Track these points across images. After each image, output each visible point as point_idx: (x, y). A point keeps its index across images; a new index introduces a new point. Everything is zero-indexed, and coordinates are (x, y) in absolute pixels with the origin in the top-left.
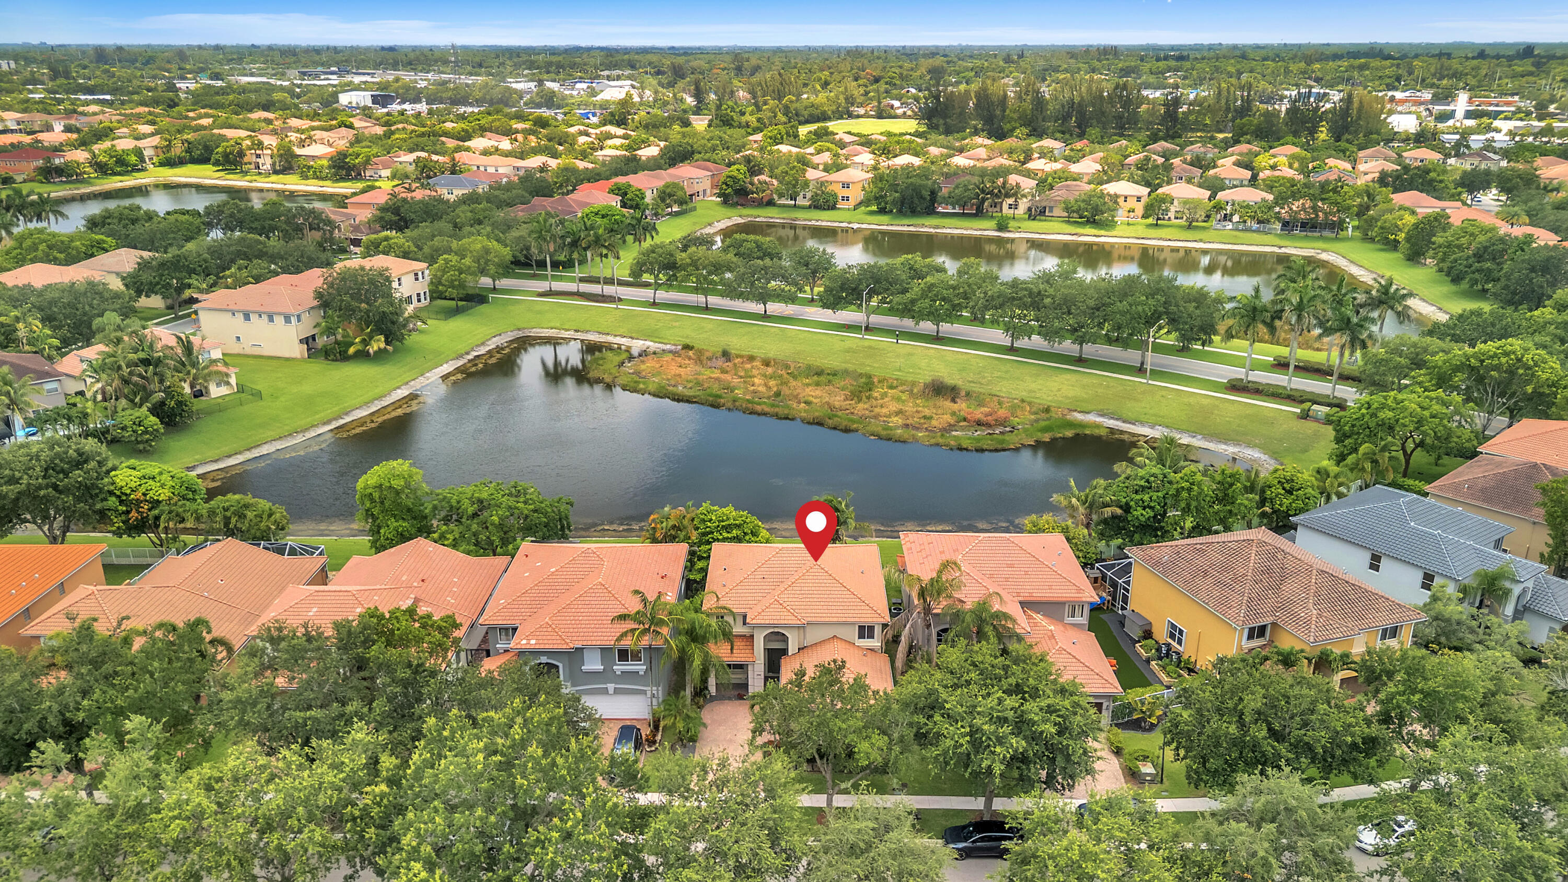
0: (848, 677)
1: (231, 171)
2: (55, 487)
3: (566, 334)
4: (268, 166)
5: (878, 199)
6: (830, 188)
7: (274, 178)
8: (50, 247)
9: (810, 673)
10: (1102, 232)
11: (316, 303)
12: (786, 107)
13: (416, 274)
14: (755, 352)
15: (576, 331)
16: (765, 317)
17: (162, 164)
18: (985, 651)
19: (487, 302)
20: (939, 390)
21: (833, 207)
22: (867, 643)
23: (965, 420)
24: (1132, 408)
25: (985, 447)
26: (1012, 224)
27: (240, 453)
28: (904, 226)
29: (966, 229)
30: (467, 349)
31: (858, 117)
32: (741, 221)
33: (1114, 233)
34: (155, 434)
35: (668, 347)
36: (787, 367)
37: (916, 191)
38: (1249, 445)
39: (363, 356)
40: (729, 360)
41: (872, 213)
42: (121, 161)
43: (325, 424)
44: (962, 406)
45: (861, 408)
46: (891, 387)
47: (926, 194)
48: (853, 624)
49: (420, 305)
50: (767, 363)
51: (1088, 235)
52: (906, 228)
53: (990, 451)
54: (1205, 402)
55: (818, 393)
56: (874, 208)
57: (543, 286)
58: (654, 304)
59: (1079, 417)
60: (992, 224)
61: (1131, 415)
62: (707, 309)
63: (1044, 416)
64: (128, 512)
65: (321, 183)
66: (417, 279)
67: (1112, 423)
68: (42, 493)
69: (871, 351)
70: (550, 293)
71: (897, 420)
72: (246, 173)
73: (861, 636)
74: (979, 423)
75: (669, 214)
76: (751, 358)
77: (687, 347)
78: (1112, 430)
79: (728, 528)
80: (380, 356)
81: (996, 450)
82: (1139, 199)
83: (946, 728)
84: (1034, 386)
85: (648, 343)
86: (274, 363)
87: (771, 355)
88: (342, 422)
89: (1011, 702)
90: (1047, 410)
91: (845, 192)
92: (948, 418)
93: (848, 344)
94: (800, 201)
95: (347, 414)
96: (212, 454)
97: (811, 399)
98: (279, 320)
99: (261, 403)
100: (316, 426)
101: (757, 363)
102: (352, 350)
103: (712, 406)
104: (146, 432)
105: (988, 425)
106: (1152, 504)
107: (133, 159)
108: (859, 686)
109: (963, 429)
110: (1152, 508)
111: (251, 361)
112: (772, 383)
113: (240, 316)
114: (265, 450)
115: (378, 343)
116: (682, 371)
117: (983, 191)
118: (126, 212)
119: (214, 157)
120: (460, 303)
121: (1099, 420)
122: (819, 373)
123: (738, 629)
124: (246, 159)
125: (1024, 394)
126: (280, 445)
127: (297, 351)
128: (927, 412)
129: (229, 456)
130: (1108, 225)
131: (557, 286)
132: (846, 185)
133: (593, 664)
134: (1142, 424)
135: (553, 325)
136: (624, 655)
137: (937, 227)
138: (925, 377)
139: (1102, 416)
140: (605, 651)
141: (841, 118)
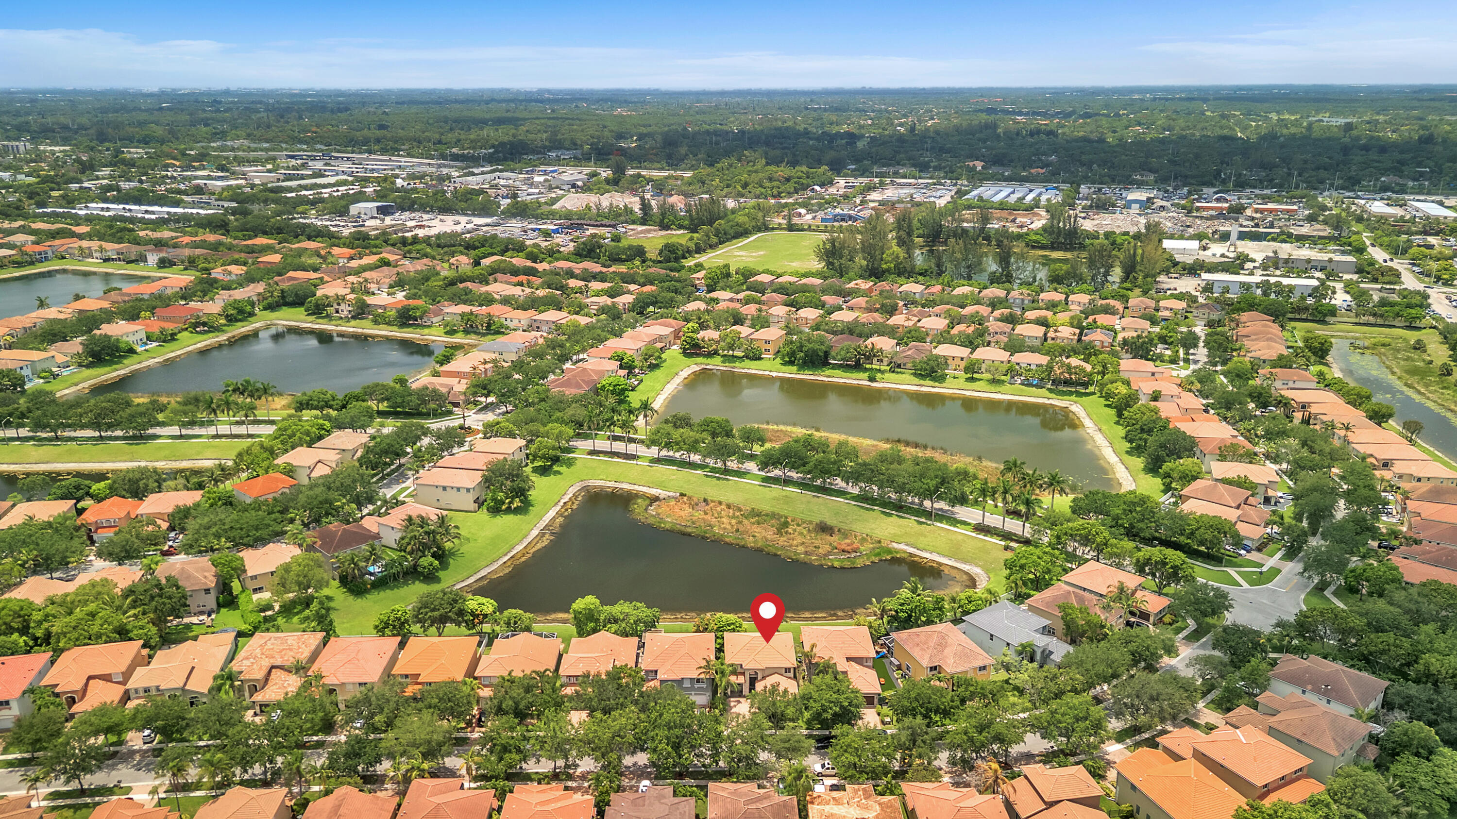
0: (781, 689)
1: (319, 316)
3: (610, 484)
4: (346, 312)
5: (790, 355)
6: (757, 343)
7: (353, 323)
9: (769, 687)
10: (937, 384)
14: (722, 499)
16: (725, 471)
17: (265, 308)
18: (828, 678)
20: (824, 529)
21: (760, 359)
22: (788, 674)
23: (836, 548)
24: (922, 542)
25: (845, 566)
26: (879, 376)
28: (807, 376)
29: (848, 379)
32: (696, 368)
33: (944, 385)
35: (671, 494)
36: (740, 510)
37: (815, 351)
38: (977, 565)
39: (509, 510)
40: (707, 504)
41: (784, 364)
44: (835, 539)
45: (782, 541)
46: (798, 525)
47: (821, 354)
48: (783, 667)
50: (729, 507)
51: (928, 387)
54: (960, 537)
55: (759, 530)
56: (786, 360)
58: (659, 460)
59: (895, 545)
60: (866, 375)
61: (921, 546)
62: (690, 464)
63: (878, 545)
65: (390, 328)
67: (911, 550)
69: (787, 499)
70: (594, 452)
71: (801, 549)
72: (330, 317)
73: (786, 672)
74: (844, 551)
75: (649, 367)
76: (720, 503)
77: (682, 494)
78: (911, 555)
79: (729, 625)
80: (520, 510)
82: (962, 359)
83: (814, 705)
84: (874, 524)
85: (659, 491)
86: (461, 514)
87: (730, 501)
88: (512, 554)
89: (835, 696)
90: (880, 542)
91: (767, 346)
92: (827, 548)
93: (774, 494)
94: (736, 353)
97: (755, 534)
98: (463, 491)
99: (470, 544)
100: (501, 557)
101: (723, 507)
102: (504, 507)
105: (848, 552)
108: (786, 691)
109: (835, 554)
112: (734, 521)
113: (440, 488)
114: (483, 573)
115: (517, 503)
116: (682, 513)
117: (859, 353)
121: (905, 548)
122: (759, 515)
123: (739, 670)
125: (868, 531)
126: (489, 570)
127: (472, 507)
128: (817, 543)
130: (942, 379)
131: (598, 444)
132: (767, 342)
133: (687, 684)
134: (926, 551)
135: (601, 477)
136: (698, 681)
137: (829, 376)
138: (817, 520)
139: (907, 545)
140: (691, 679)
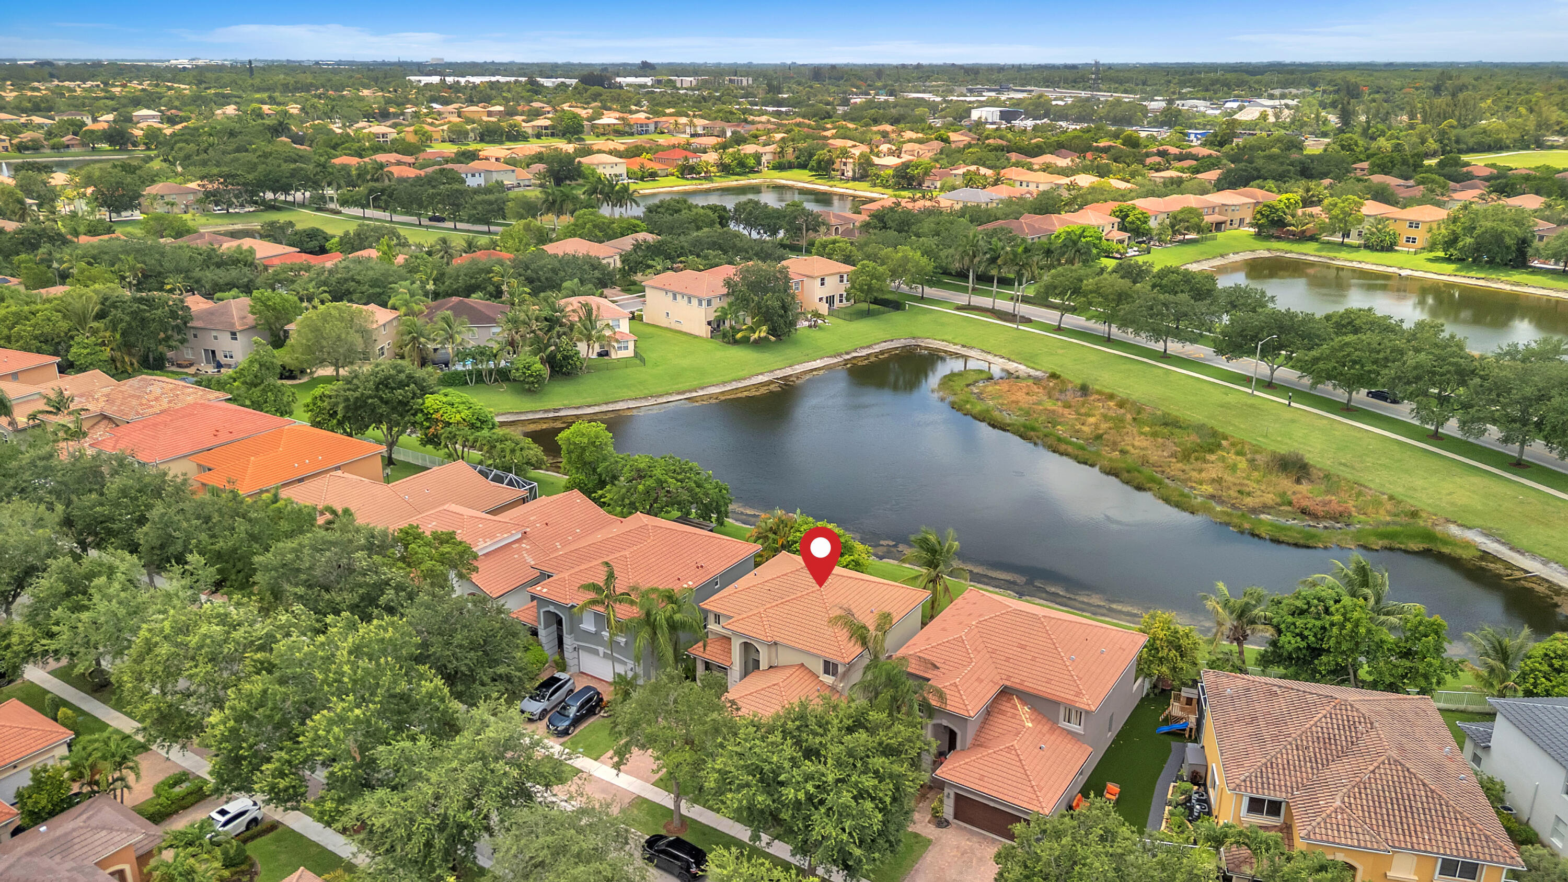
1: (820, 176)
2: (381, 399)
3: (952, 348)
4: (850, 174)
5: (1451, 242)
6: (1391, 227)
7: (851, 184)
8: (595, 226)
11: (725, 291)
12: (1443, 133)
13: (842, 277)
14: (1120, 391)
15: (963, 346)
16: (1165, 357)
17: (774, 168)
19: (904, 309)
20: (1291, 466)
22: (830, 679)
23: (1290, 504)
25: (1282, 538)
27: (599, 405)
29: (1557, 290)
30: (849, 349)
31: (1552, 147)
32: (1266, 254)
34: (539, 377)
35: (1037, 373)
36: (1140, 412)
37: (1498, 238)
39: (749, 342)
40: (1083, 395)
41: (1437, 260)
42: (742, 164)
43: (679, 393)
44: (1302, 489)
45: (1180, 468)
46: (1239, 453)
48: (818, 656)
49: (842, 305)
50: (1121, 404)
52: (1473, 282)
53: (1288, 544)
55: (1146, 443)
56: (1442, 254)
57: (962, 299)
58: (1059, 329)
59: (1454, 530)
61: (1525, 543)
62: (1108, 341)
63: (1405, 520)
64: (429, 428)
66: (842, 281)
67: (1492, 547)
68: (370, 401)
69: (1252, 410)
70: (968, 308)
71: (1207, 489)
72: (831, 178)
73: (826, 671)
74: (1304, 512)
75: (1179, 241)
76: (1110, 397)
77: (1054, 376)
78: (1485, 555)
80: (759, 344)
81: (1296, 545)
84: (1419, 483)
85: (1020, 367)
86: (684, 338)
87: (1132, 397)
88: (694, 394)
90: (1414, 514)
91: (1412, 233)
92: (1269, 498)
93: (1231, 399)
94: (1353, 240)
95: (702, 388)
96: (577, 401)
97: (1129, 448)
98: (695, 302)
99: (643, 369)
100: (671, 394)
101: (1111, 403)
102: (739, 335)
103: (1021, 436)
104: (531, 375)
105: (1314, 516)
106: (1306, 633)
107: (751, 162)
109: (1277, 513)
110: (1304, 638)
111: (669, 335)
112: (1106, 425)
113: (670, 295)
115: (760, 333)
116: (1025, 398)
118: (673, 203)
119: (813, 163)
120: (873, 307)
121: (1478, 539)
122: (1169, 424)
124: (835, 166)
125: (1400, 491)
127: (704, 331)
128: (1253, 487)
129: (589, 406)
131: (978, 300)
132: (1414, 225)
133: (588, 625)
134: (1534, 556)
135: (946, 337)
137: (1517, 284)
138: (1285, 448)
139: (1486, 535)
141: (1527, 148)
